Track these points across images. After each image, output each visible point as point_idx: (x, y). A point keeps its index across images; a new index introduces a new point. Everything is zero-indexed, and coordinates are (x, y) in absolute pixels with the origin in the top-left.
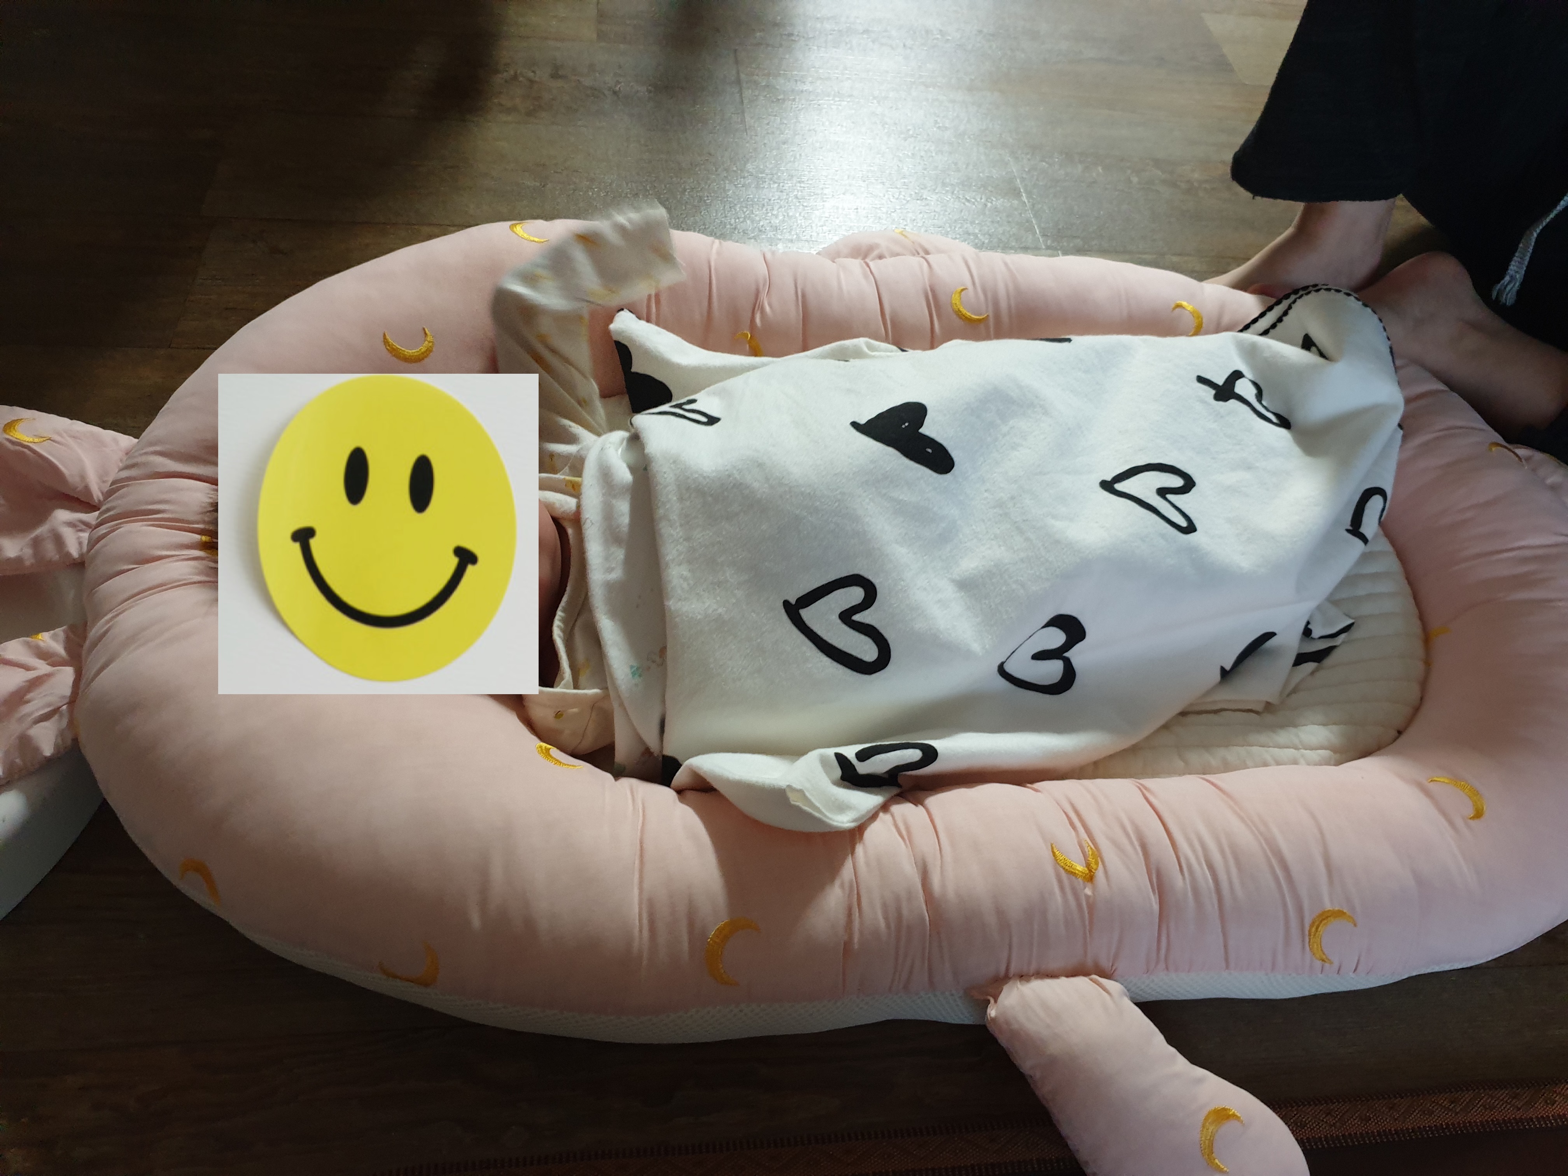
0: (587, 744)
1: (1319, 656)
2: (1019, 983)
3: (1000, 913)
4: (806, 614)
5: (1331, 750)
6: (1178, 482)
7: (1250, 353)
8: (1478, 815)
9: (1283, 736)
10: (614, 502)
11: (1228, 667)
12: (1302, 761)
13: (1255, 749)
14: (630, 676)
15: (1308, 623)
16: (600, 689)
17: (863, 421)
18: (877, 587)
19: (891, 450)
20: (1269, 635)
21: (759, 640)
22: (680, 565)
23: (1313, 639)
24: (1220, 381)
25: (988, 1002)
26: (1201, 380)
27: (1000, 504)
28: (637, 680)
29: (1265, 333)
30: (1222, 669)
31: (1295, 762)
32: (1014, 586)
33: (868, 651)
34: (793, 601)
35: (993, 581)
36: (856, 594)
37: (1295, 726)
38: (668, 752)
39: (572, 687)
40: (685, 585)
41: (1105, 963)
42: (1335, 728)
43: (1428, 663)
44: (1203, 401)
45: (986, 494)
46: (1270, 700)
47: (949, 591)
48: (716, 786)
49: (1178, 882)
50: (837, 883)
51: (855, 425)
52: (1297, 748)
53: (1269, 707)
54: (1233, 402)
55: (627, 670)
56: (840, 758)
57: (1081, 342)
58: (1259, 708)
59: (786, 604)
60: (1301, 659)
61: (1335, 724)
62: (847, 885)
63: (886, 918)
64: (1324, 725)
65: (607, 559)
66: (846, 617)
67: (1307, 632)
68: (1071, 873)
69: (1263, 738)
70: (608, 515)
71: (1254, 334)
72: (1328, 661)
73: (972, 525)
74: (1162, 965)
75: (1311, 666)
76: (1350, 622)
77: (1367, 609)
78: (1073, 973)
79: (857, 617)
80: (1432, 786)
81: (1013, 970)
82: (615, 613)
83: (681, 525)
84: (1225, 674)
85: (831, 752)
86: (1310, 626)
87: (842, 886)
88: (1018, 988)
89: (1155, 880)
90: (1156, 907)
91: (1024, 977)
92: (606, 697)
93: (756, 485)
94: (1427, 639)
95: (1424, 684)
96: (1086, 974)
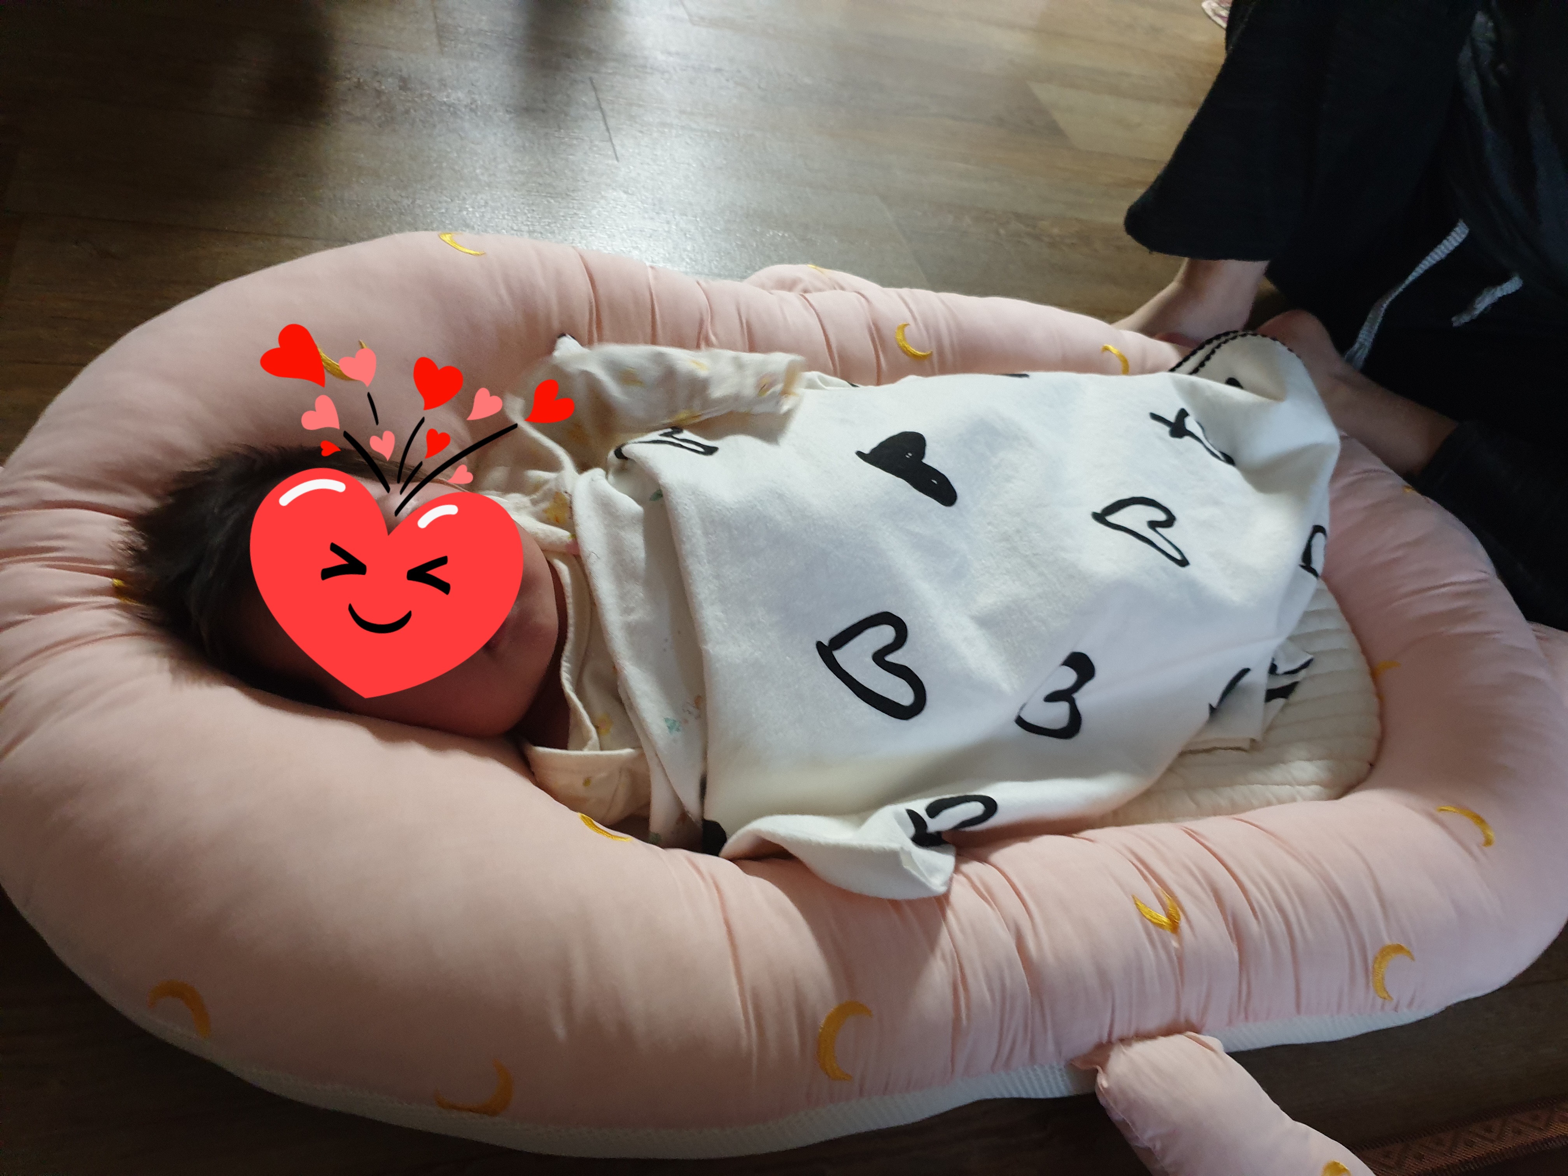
0: (617, 811)
1: (1285, 692)
2: (1122, 1047)
3: (1102, 974)
4: (839, 655)
5: (1320, 785)
6: (1161, 517)
7: (1192, 392)
8: (1488, 842)
9: (1277, 773)
10: (622, 533)
11: (1214, 705)
12: (1299, 798)
13: (1257, 788)
14: (667, 731)
15: (1273, 659)
16: (633, 748)
17: (867, 451)
18: (908, 624)
19: (900, 481)
20: (1245, 671)
21: (797, 686)
22: (712, 604)
23: (1278, 675)
24: (1172, 417)
25: (1097, 1071)
26: (1155, 417)
27: (1006, 538)
28: (677, 735)
29: (1195, 371)
30: (1211, 706)
31: (1293, 800)
32: (1035, 623)
33: (903, 695)
34: (826, 643)
35: (1013, 617)
36: (886, 634)
37: (1283, 762)
38: (711, 815)
39: (598, 748)
40: (720, 628)
41: (1194, 1018)
42: (1320, 763)
43: (1380, 696)
44: (1161, 438)
45: (990, 527)
46: (1253, 736)
47: (972, 630)
48: (792, 851)
49: (1254, 926)
50: (938, 954)
51: (860, 454)
52: (1290, 785)
53: (1254, 745)
54: (1187, 439)
55: (664, 725)
56: (912, 814)
57: (1038, 377)
58: (1246, 745)
59: (819, 645)
60: (1271, 695)
61: (1320, 759)
62: (948, 957)
63: (991, 990)
64: (1309, 760)
65: (622, 597)
66: (879, 657)
67: (1273, 669)
68: (1159, 925)
69: (1258, 776)
70: (617, 551)
71: (1183, 373)
72: (1295, 697)
73: (981, 560)
74: (1242, 1015)
75: (1279, 702)
76: (1309, 657)
77: (1320, 645)
78: (1169, 1031)
79: (890, 658)
80: (1441, 815)
81: (1116, 1035)
82: (640, 658)
83: (709, 562)
84: (1213, 710)
85: (901, 808)
86: (1275, 663)
87: (944, 958)
88: (1124, 1053)
89: (1231, 926)
90: (1236, 955)
91: (1125, 1041)
92: (642, 756)
93: (779, 517)
94: (1374, 674)
95: (1382, 717)
96: (1180, 1032)
